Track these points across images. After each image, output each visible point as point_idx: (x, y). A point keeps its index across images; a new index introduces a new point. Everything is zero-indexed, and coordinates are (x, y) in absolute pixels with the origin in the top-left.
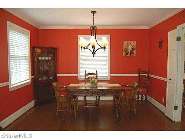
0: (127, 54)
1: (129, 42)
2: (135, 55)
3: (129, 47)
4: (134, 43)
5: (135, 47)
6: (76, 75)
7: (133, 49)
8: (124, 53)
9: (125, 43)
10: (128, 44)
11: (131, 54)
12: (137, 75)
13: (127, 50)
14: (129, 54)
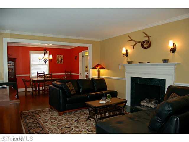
0: (59, 62)
1: (59, 56)
2: (63, 63)
3: (60, 59)
4: (62, 56)
5: (63, 58)
6: (29, 75)
7: (62, 60)
8: (57, 62)
9: (57, 56)
10: (59, 57)
11: (61, 62)
12: (64, 74)
13: (58, 60)
14: (60, 62)
